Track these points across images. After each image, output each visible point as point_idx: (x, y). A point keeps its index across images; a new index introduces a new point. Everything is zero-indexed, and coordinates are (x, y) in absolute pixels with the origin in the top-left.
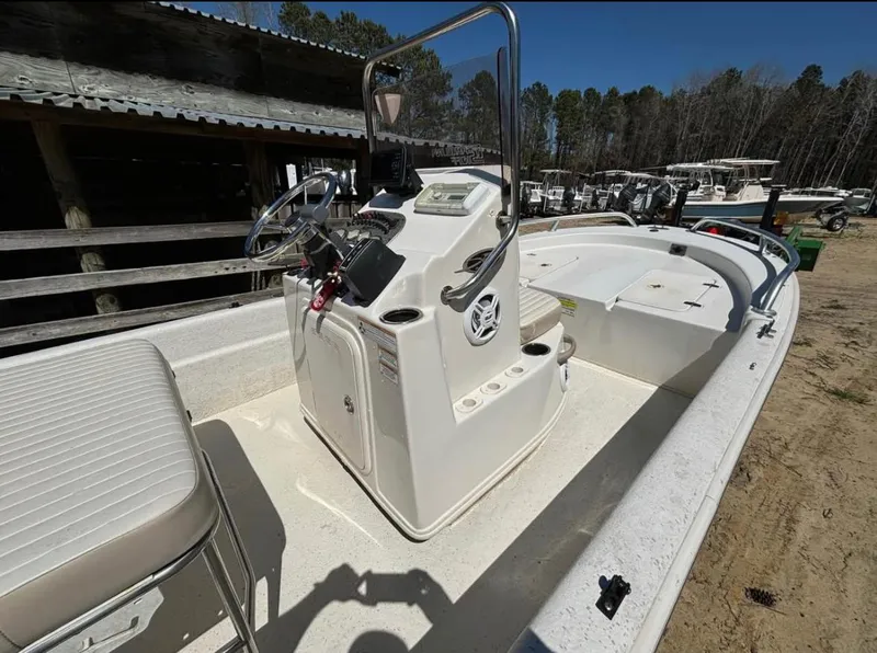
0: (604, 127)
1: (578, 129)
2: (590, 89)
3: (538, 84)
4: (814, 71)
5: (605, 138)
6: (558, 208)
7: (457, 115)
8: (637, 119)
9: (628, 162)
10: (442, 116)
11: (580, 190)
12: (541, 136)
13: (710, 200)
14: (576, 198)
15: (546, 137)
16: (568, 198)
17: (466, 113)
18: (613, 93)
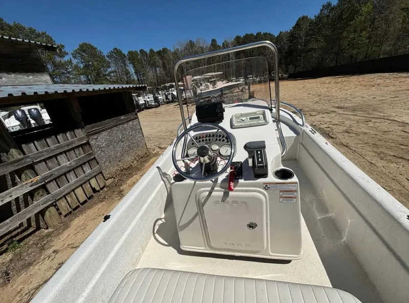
0: (154, 65)
1: (143, 67)
2: (142, 50)
3: (116, 49)
4: (214, 41)
5: (156, 70)
6: (153, 104)
7: (76, 67)
8: (165, 61)
9: (169, 79)
10: (67, 69)
11: (159, 94)
12: (127, 73)
13: (209, 89)
14: (159, 98)
15: (130, 72)
16: (156, 99)
17: (82, 66)
18: (151, 51)
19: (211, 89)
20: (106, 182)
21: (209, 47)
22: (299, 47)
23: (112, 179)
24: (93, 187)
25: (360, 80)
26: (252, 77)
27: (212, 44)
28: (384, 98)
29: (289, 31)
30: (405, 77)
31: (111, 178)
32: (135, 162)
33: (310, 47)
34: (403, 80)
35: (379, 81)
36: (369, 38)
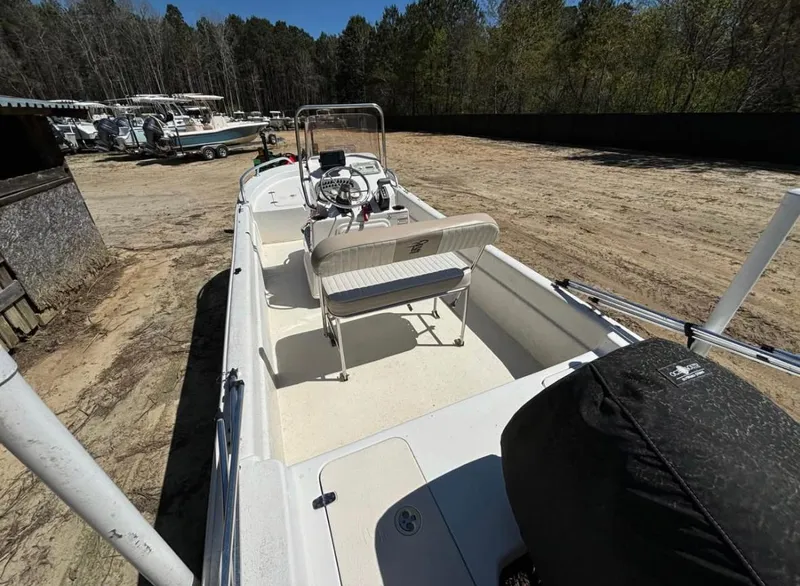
13: (195, 129)
19: (199, 130)
20: (41, 316)
21: (160, 21)
22: (358, 71)
23: (52, 309)
24: (17, 326)
25: (443, 142)
26: (281, 115)
27: (168, 18)
28: (467, 169)
29: (338, 37)
30: (486, 145)
31: (49, 308)
32: (90, 277)
33: (374, 76)
34: (484, 148)
35: (462, 147)
36: (448, 81)
